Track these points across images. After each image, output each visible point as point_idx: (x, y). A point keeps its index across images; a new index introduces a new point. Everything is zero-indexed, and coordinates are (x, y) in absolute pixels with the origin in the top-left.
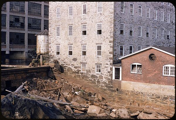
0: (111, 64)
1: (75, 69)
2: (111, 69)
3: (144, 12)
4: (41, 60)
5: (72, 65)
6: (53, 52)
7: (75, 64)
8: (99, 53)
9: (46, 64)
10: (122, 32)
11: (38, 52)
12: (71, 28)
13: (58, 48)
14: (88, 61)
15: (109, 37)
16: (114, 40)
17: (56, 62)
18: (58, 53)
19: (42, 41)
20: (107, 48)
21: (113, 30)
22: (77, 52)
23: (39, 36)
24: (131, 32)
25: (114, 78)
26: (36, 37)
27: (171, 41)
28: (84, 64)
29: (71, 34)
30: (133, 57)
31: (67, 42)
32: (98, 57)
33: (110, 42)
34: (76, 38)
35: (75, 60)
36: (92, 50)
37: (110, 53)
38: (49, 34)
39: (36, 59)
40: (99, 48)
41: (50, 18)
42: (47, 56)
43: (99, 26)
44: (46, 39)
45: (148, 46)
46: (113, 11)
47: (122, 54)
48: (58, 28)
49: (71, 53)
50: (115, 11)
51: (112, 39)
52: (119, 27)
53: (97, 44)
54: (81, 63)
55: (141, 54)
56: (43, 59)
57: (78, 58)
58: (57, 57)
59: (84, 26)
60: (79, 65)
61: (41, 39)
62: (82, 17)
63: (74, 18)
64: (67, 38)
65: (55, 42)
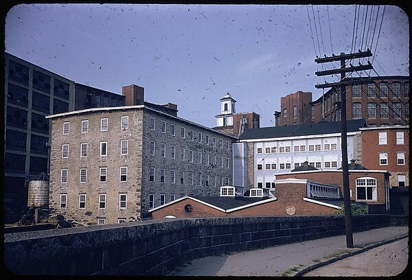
3: (177, 153)
4: (36, 215)
5: (84, 221)
6: (55, 204)
7: (89, 219)
8: (123, 205)
9: (44, 220)
10: (152, 178)
11: (30, 204)
12: (83, 172)
13: (64, 198)
14: (108, 215)
15: (136, 184)
16: (143, 188)
17: (60, 218)
18: (63, 206)
19: (36, 189)
20: (133, 198)
21: (141, 176)
22: (92, 203)
23: (33, 181)
24: (163, 178)
26: (28, 183)
27: (210, 188)
28: (102, 219)
29: (83, 179)
30: (166, 209)
31: (77, 191)
32: (121, 210)
33: (137, 191)
34: (91, 185)
35: (89, 214)
36: (113, 200)
37: (137, 204)
38: (51, 179)
39: (28, 215)
40: (123, 198)
41: (52, 158)
42: (45, 210)
43: (124, 171)
44: (44, 185)
45: (183, 195)
46: (141, 154)
47: (151, 206)
48: (65, 173)
49: (82, 205)
50: (144, 154)
51: (140, 188)
52: (147, 172)
53: (120, 193)
54: (97, 218)
55: (175, 205)
56: (40, 214)
57: (93, 212)
58: (61, 211)
59: (103, 171)
60: (95, 221)
61: (36, 186)
62: (101, 159)
63: (88, 159)
64: (78, 184)
65: (59, 191)
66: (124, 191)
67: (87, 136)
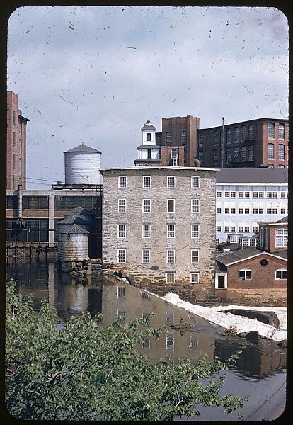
0: (212, 271)
1: (154, 280)
2: (214, 277)
4: (90, 271)
5: (149, 275)
6: (111, 259)
7: (156, 274)
8: (195, 259)
12: (147, 227)
13: (122, 253)
14: (178, 269)
18: (122, 259)
20: (207, 254)
21: (214, 234)
22: (154, 259)
25: (217, 286)
28: (171, 274)
29: (147, 234)
31: (139, 247)
32: (194, 265)
33: (211, 247)
34: (157, 240)
35: (155, 268)
36: (184, 255)
37: (211, 259)
38: (103, 234)
40: (195, 253)
41: (104, 212)
42: (98, 265)
43: (195, 228)
48: (122, 228)
51: (214, 244)
53: (191, 249)
54: (166, 272)
55: (251, 260)
57: (161, 267)
58: (120, 266)
59: (171, 227)
60: (163, 275)
62: (168, 216)
63: (153, 215)
64: (140, 240)
65: (117, 245)
66: (196, 246)
67: (150, 192)
